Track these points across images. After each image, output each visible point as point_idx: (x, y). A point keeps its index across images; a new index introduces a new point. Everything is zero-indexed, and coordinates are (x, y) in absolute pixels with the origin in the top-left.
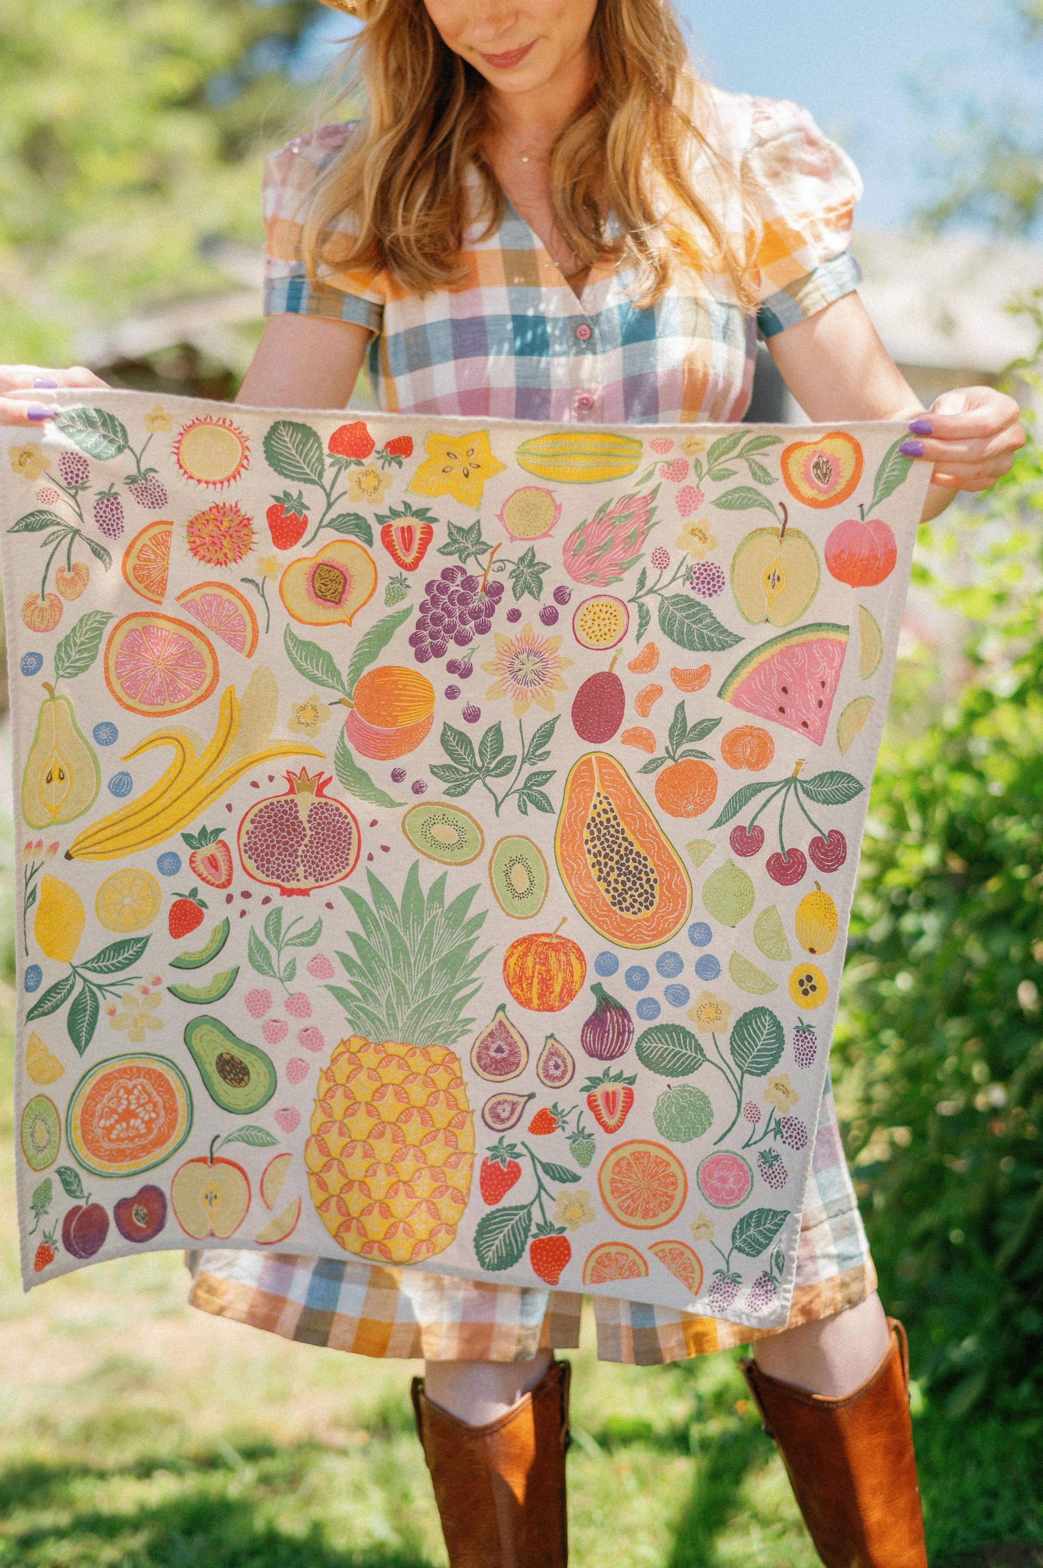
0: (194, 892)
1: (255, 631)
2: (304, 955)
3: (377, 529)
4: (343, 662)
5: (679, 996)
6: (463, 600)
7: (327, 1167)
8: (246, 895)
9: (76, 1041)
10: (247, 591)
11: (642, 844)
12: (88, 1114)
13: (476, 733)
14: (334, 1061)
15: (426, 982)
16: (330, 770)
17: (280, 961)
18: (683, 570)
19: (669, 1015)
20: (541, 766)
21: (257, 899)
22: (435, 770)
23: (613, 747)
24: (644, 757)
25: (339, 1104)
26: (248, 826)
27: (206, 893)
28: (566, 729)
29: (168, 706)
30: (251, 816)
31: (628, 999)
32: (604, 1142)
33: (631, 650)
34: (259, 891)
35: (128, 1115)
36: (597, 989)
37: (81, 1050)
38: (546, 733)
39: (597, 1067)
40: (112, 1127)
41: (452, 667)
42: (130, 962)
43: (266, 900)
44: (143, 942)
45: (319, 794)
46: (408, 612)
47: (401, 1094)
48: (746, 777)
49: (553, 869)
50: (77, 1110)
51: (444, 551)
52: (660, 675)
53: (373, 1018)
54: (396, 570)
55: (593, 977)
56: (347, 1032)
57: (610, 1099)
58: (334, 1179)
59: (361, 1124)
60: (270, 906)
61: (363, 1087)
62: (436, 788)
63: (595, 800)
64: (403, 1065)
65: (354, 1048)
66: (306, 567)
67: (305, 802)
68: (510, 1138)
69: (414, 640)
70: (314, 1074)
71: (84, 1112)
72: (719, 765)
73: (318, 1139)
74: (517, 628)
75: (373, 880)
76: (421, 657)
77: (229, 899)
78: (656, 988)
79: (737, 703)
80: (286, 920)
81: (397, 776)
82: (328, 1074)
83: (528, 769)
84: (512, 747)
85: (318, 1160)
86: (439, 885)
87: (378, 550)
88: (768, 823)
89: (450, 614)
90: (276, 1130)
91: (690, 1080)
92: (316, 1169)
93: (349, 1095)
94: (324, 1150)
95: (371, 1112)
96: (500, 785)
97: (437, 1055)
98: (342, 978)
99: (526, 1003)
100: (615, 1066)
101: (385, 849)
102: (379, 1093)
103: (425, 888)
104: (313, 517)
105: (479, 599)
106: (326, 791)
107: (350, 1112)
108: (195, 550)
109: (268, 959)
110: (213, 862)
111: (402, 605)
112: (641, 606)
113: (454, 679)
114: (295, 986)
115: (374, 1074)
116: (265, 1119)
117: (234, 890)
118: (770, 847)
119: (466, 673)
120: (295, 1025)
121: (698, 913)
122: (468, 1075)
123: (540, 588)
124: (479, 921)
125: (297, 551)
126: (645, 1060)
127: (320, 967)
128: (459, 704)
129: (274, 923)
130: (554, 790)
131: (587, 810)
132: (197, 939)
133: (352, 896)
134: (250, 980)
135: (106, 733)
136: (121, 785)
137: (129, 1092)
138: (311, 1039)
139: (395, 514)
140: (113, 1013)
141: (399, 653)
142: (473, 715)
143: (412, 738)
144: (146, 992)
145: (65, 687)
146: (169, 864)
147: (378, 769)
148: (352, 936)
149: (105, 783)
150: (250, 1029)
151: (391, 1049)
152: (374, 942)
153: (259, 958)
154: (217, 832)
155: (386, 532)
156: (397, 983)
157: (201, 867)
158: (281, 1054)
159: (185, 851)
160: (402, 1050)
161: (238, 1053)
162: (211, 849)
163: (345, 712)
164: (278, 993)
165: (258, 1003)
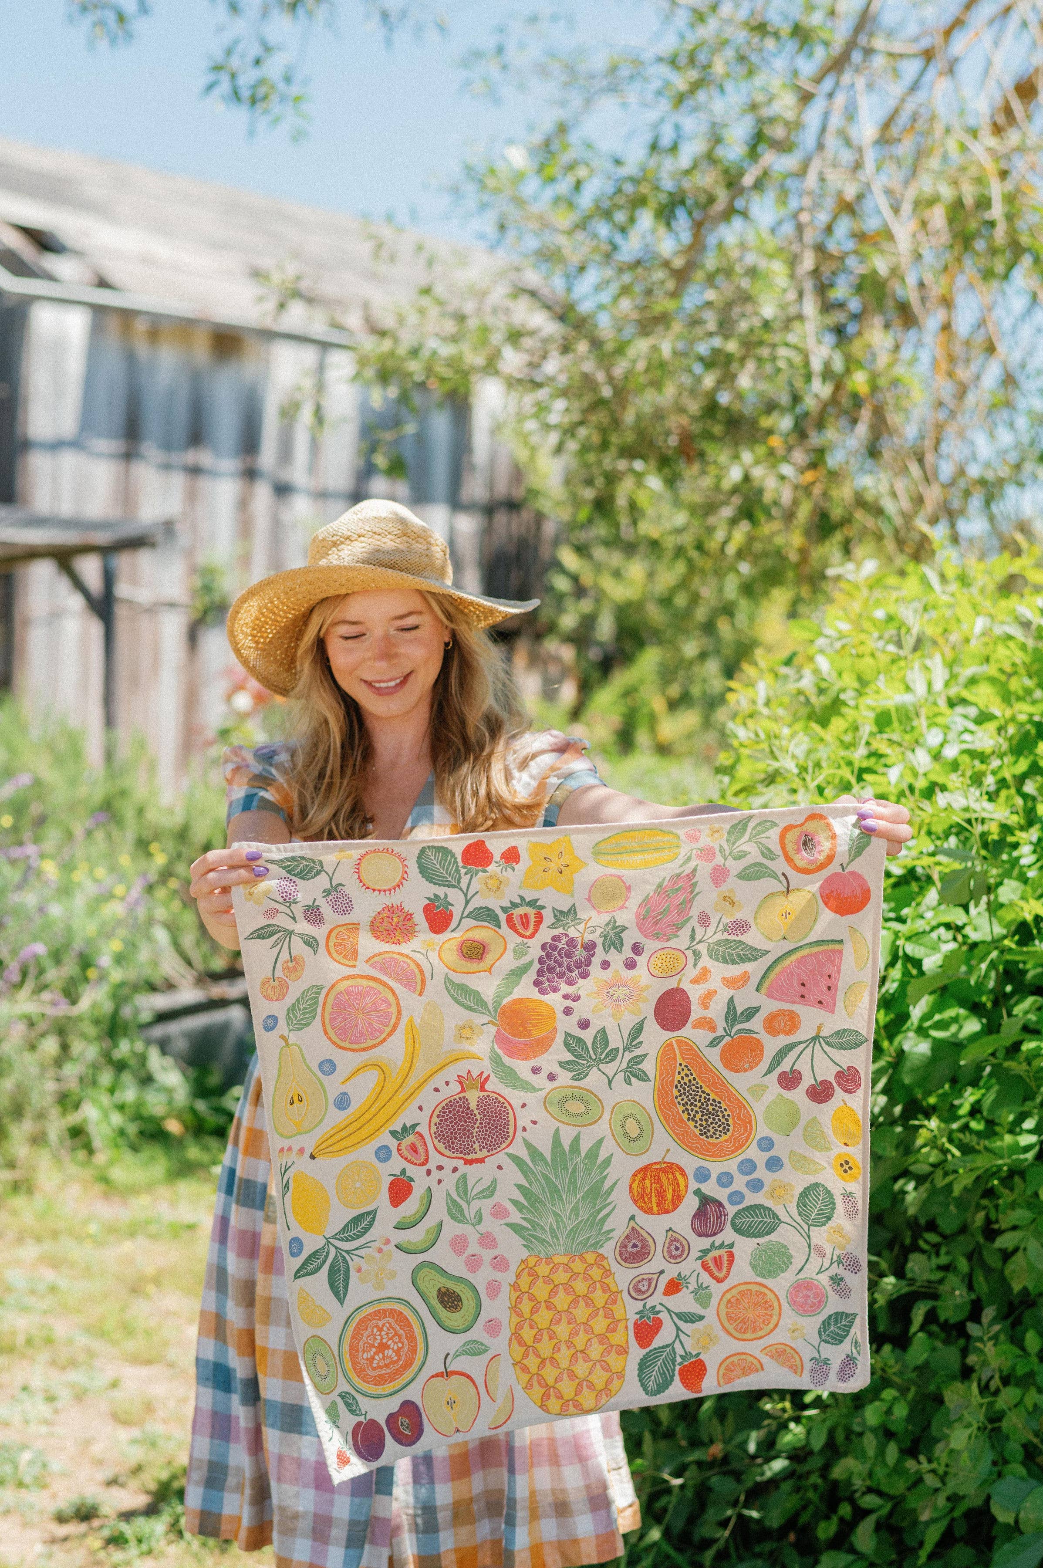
0: (404, 1172)
1: (423, 980)
2: (486, 1205)
3: (503, 917)
4: (488, 997)
5: (756, 1186)
6: (569, 955)
7: (525, 1355)
8: (440, 1168)
9: (336, 1294)
10: (415, 956)
11: (717, 1094)
12: (353, 1348)
13: (588, 1036)
14: (518, 1276)
15: (576, 1210)
16: (488, 1070)
17: (470, 1212)
18: (721, 927)
19: (752, 1199)
20: (638, 1052)
21: (448, 1170)
22: (562, 1064)
23: (686, 1032)
24: (709, 1036)
25: (526, 1307)
26: (435, 1120)
27: (413, 1171)
28: (652, 1026)
29: (368, 1044)
30: (437, 1112)
31: (721, 1194)
32: (717, 1289)
33: (691, 972)
34: (448, 1164)
35: (382, 1347)
36: (697, 1192)
37: (341, 1301)
38: (638, 1030)
39: (705, 1243)
40: (372, 1358)
41: (566, 997)
42: (366, 1230)
43: (455, 1170)
44: (373, 1213)
45: (482, 1089)
46: (530, 963)
47: (568, 1288)
48: (783, 1040)
49: (655, 1118)
50: (345, 1346)
51: (552, 926)
52: (713, 983)
53: (543, 1241)
54: (519, 940)
55: (693, 1185)
56: (525, 1253)
57: (717, 1261)
58: (532, 1363)
59: (543, 1317)
60: (458, 1174)
61: (541, 1291)
62: (565, 1078)
63: (679, 1069)
64: (567, 1269)
65: (531, 1264)
66: (456, 943)
67: (473, 1097)
68: (650, 1303)
69: (536, 983)
70: (505, 1290)
71: (351, 1346)
72: (763, 1036)
73: (516, 1336)
74: (607, 973)
75: (528, 1145)
76: (543, 993)
77: (429, 1172)
78: (740, 1183)
79: (770, 995)
80: (470, 1183)
81: (536, 1071)
82: (515, 1286)
83: (628, 1056)
84: (615, 1041)
85: (519, 1351)
86: (576, 1140)
87: (505, 930)
88: (803, 1066)
89: (560, 965)
90: (486, 1339)
91: (773, 1237)
92: (518, 1359)
93: (532, 1298)
94: (521, 1342)
95: (549, 1306)
96: (610, 1069)
97: (590, 1258)
98: (516, 1217)
99: (649, 1211)
100: (718, 1239)
101: (535, 1123)
102: (553, 1292)
103: (566, 1143)
104: (457, 911)
105: (580, 953)
106: (488, 1087)
107: (534, 1310)
108: (376, 936)
109: (461, 1211)
110: (413, 1148)
111: (525, 960)
112: (694, 951)
113: (569, 1003)
114: (483, 1228)
115: (548, 1280)
116: (477, 1332)
117: (432, 1165)
118: (807, 1081)
119: (577, 999)
120: (487, 1255)
121: (762, 1130)
122: (615, 1267)
123: (622, 944)
124: (607, 1162)
126: (739, 1231)
127: (499, 1212)
128: (574, 1019)
129: (463, 1182)
130: (649, 1066)
131: (673, 1075)
132: (411, 1206)
133: (515, 1159)
134: (451, 1229)
135: (328, 1067)
136: (342, 1102)
137: (380, 1330)
138: (500, 1264)
139: (514, 905)
140: (359, 1270)
141: (525, 990)
142: (584, 1025)
143: (543, 1044)
144: (380, 1251)
145: (293, 1038)
146: (383, 1154)
147: (523, 1068)
148: (519, 1187)
149: (331, 1102)
150: (455, 1265)
151: (557, 1259)
152: (535, 1189)
153: (456, 1212)
154: (414, 1126)
155: (510, 920)
156: (556, 1214)
157: (406, 1153)
158: (480, 1279)
159: (393, 1144)
160: (565, 1260)
161: (451, 1285)
162: (411, 1139)
163: (493, 1029)
164: (472, 1235)
165: (459, 1244)
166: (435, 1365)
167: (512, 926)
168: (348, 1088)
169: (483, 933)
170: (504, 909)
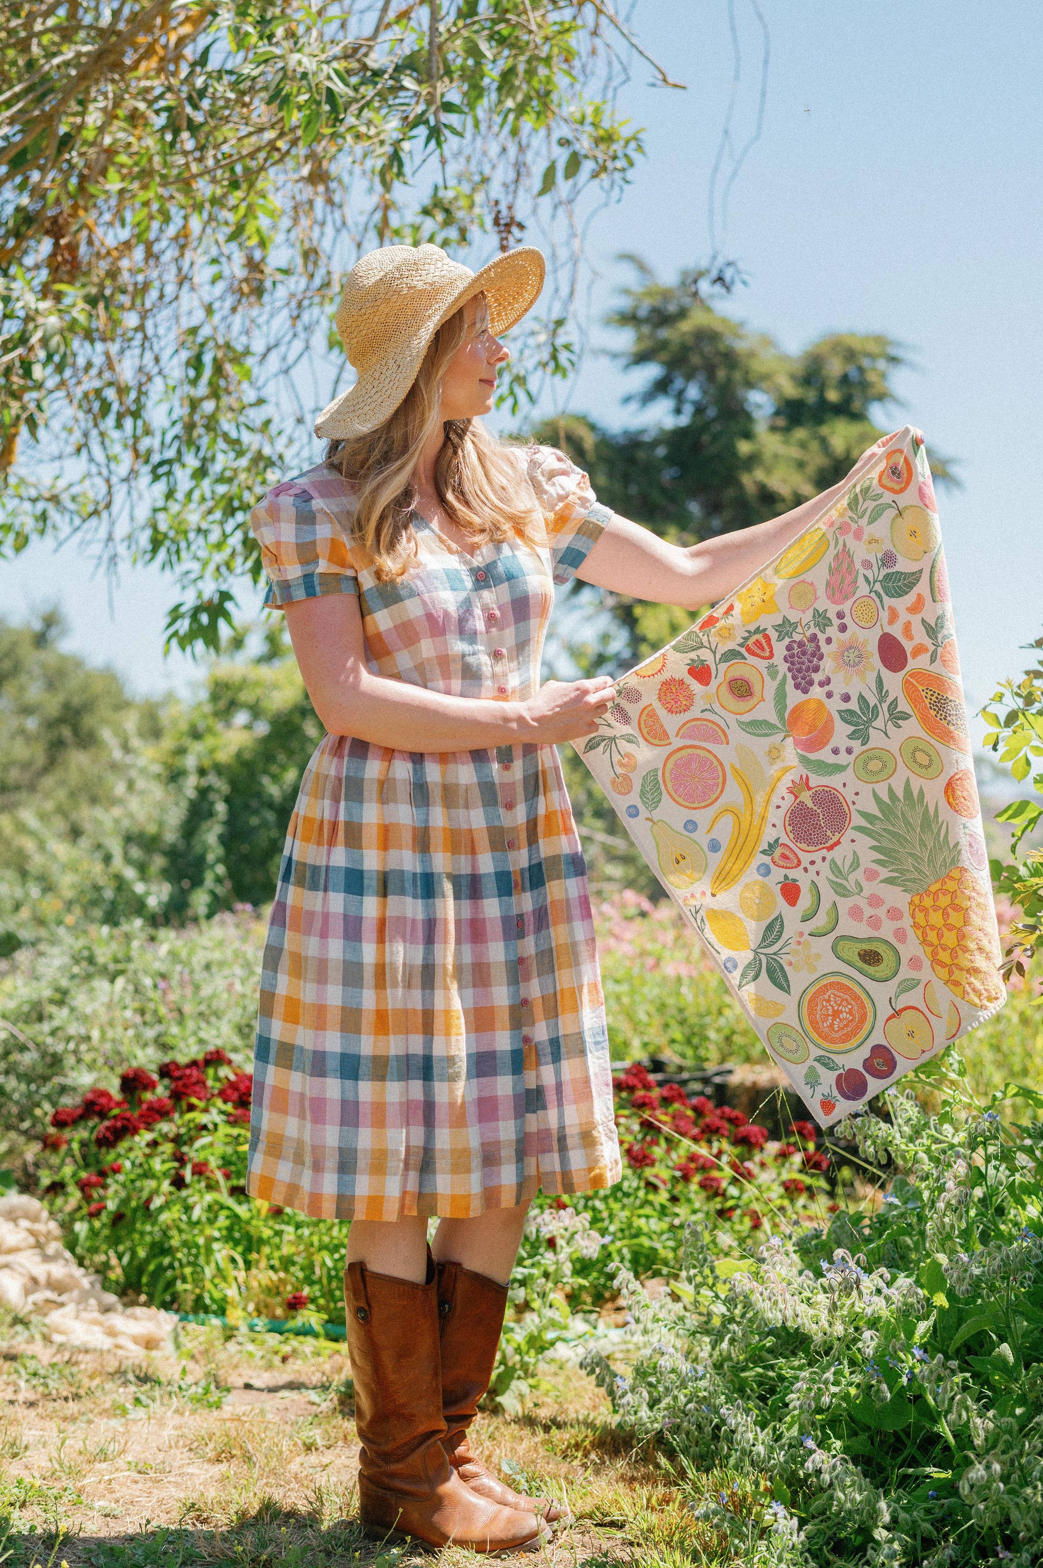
0: (786, 877)
1: (723, 732)
2: (859, 873)
3: (743, 650)
4: (773, 719)
6: (804, 654)
7: (951, 973)
8: (813, 863)
9: (781, 988)
10: (708, 715)
12: (814, 1024)
13: (853, 705)
14: (913, 917)
15: (922, 844)
16: (804, 772)
17: (851, 885)
18: (879, 563)
20: (889, 700)
21: (819, 861)
22: (850, 737)
23: (912, 664)
24: (927, 657)
25: (932, 936)
26: (789, 828)
27: (793, 874)
28: (886, 673)
29: (714, 797)
30: (787, 823)
33: (884, 615)
34: (817, 856)
35: (836, 1014)
37: (788, 992)
38: (880, 682)
40: (832, 1024)
41: (821, 684)
42: (781, 932)
43: (824, 859)
44: (779, 918)
45: (809, 789)
46: (785, 675)
49: (932, 741)
50: (807, 1024)
51: (779, 640)
52: (904, 617)
53: (914, 880)
54: (765, 663)
56: (908, 897)
58: (960, 978)
60: (827, 862)
61: (936, 918)
62: (856, 744)
63: (923, 694)
64: (946, 892)
65: (917, 902)
66: (724, 688)
67: (806, 797)
69: (797, 686)
70: (910, 932)
71: (811, 1023)
73: (936, 961)
74: (834, 646)
75: (863, 814)
76: (805, 691)
77: (806, 870)
80: (839, 863)
81: (836, 751)
82: (916, 926)
83: (885, 706)
84: (872, 699)
85: (944, 972)
86: (891, 793)
87: (751, 660)
89: (802, 663)
90: (914, 974)
92: (947, 977)
93: (933, 927)
94: (943, 965)
96: (880, 722)
98: (883, 873)
101: (857, 794)
102: (945, 915)
103: (885, 797)
104: (710, 663)
105: (810, 648)
106: (811, 784)
107: (940, 936)
108: (670, 711)
109: (845, 888)
110: (784, 856)
111: (780, 676)
112: (876, 593)
113: (826, 689)
114: (866, 893)
115: (935, 908)
116: (905, 972)
117: (805, 863)
119: (828, 681)
120: (881, 912)
123: (829, 620)
124: (921, 794)
125: (714, 683)
127: (871, 875)
128: (837, 698)
129: (835, 868)
130: (903, 705)
131: (923, 701)
132: (805, 900)
133: (859, 829)
134: (844, 905)
135: (691, 826)
136: (714, 846)
137: (828, 1001)
138: (894, 914)
139: (746, 639)
140: (791, 964)
141: (794, 697)
142: (846, 698)
143: (827, 730)
144: (799, 943)
145: (657, 814)
146: (765, 871)
147: (824, 755)
148: (873, 848)
149: (705, 848)
150: (862, 930)
151: (933, 889)
152: (886, 844)
153: (842, 891)
154: (777, 841)
155: (748, 650)
156: (911, 854)
157: (781, 863)
158: (887, 931)
159: (767, 859)
160: (938, 886)
161: (866, 947)
162: (778, 851)
163: (790, 740)
164: (863, 903)
165: (856, 913)
166: (885, 1011)
167: (754, 654)
168: (713, 835)
169: (738, 669)
170: (741, 645)
